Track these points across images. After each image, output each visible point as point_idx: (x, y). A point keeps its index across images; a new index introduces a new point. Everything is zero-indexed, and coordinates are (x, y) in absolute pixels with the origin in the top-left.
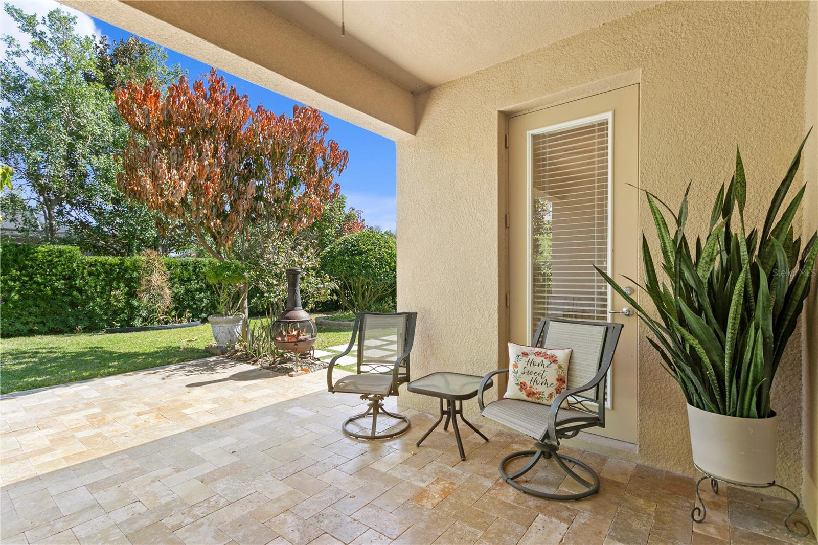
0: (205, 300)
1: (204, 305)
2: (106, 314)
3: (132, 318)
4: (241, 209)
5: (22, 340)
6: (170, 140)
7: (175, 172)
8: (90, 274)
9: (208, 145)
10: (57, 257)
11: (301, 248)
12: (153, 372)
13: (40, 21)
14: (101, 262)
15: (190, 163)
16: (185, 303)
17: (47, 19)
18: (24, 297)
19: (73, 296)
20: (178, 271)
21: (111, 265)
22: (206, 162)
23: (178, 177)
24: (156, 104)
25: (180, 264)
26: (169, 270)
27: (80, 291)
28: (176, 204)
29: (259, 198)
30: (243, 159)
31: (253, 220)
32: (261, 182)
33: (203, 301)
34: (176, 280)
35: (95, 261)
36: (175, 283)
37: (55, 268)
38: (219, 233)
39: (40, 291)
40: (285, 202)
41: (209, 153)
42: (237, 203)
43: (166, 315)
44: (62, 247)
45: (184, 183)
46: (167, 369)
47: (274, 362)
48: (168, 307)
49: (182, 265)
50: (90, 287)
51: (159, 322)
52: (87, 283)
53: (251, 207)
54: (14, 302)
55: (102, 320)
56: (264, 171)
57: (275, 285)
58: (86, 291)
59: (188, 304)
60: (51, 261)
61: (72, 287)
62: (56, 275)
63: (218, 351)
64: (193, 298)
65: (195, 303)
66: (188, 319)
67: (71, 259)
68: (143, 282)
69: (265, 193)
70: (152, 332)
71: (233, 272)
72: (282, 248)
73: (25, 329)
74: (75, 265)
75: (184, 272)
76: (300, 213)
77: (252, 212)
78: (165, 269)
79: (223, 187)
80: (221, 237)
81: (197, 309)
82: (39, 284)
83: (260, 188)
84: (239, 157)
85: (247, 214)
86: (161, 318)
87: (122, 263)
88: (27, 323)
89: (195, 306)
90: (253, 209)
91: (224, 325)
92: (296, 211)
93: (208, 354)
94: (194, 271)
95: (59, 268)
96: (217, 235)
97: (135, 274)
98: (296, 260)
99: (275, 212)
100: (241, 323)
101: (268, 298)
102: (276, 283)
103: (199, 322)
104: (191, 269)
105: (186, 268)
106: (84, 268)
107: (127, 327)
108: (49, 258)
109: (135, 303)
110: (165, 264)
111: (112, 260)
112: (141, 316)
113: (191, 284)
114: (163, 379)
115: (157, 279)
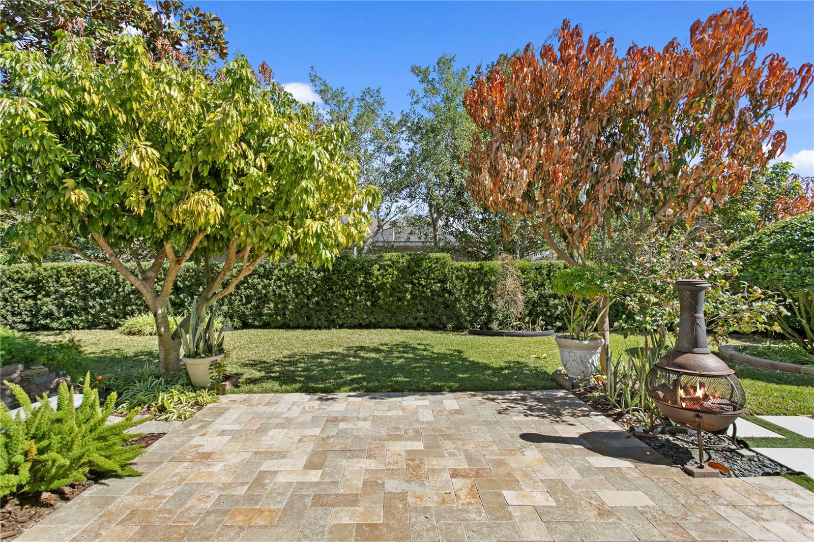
0: (560, 308)
1: (558, 312)
2: (469, 315)
3: (489, 320)
4: (601, 196)
5: (411, 333)
6: (515, 128)
7: (516, 159)
8: (457, 277)
9: (557, 121)
10: (435, 263)
11: (701, 244)
12: (491, 396)
13: (432, 71)
14: (465, 267)
15: (533, 145)
16: (539, 309)
17: (437, 67)
18: (414, 297)
19: (445, 298)
20: (532, 275)
21: (473, 269)
22: (556, 142)
23: (519, 166)
24: (501, 92)
25: (534, 268)
26: (523, 274)
27: (450, 293)
28: (518, 199)
29: (627, 178)
30: (603, 128)
31: (618, 210)
32: (630, 157)
33: (557, 308)
34: (530, 284)
35: (461, 266)
36: (528, 288)
37: (433, 273)
38: (570, 231)
39: (424, 292)
40: (672, 176)
41: (559, 129)
42: (596, 188)
43: (519, 320)
44: (438, 255)
45: (525, 171)
46: (507, 396)
47: (653, 427)
48: (521, 313)
49: (536, 269)
50: (457, 290)
51: (512, 327)
52: (455, 286)
53: (616, 192)
54: (408, 301)
55: (466, 320)
56: (636, 140)
57: (654, 304)
58: (454, 294)
59: (542, 311)
60: (431, 267)
61: (444, 290)
62: (433, 279)
63: (567, 384)
64: (547, 304)
65: (548, 310)
66: (542, 327)
67: (444, 265)
68: (499, 286)
69: (636, 170)
70: (505, 337)
71: (588, 282)
72: (667, 247)
73: (415, 323)
74: (447, 270)
75: (538, 276)
76: (698, 190)
77: (616, 199)
78: (519, 273)
79: (576, 171)
80: (572, 236)
81: (551, 316)
82: (423, 287)
83: (630, 164)
84: (598, 127)
85: (609, 202)
86: (515, 324)
87: (482, 268)
88: (416, 318)
89: (549, 313)
90: (619, 195)
91: (575, 351)
92: (691, 187)
93: (554, 384)
94: (548, 275)
95: (436, 273)
96: (567, 234)
97: (493, 278)
98: (695, 264)
99: (653, 195)
100: (599, 350)
101: (641, 323)
102: (656, 300)
103: (553, 331)
104: (545, 272)
105: (540, 272)
106: (453, 273)
107: (485, 331)
108: (430, 265)
109: (494, 306)
110: (520, 268)
111: (474, 265)
112: (498, 319)
113: (545, 289)
114: (500, 413)
115: (511, 283)
